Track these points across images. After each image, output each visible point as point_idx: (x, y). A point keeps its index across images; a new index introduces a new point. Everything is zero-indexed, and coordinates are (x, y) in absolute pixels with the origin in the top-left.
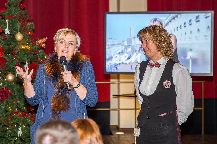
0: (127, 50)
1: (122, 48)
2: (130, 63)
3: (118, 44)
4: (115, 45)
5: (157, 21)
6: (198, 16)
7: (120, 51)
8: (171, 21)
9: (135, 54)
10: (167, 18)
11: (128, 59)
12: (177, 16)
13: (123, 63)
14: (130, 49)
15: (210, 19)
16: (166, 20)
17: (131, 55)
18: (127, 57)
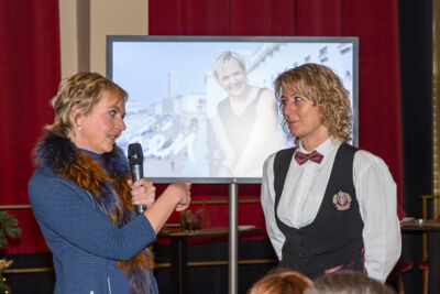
0: (161, 126)
1: (150, 121)
2: (168, 157)
3: (141, 112)
4: (133, 113)
5: (232, 60)
6: (325, 48)
7: (146, 128)
8: (263, 60)
9: (181, 136)
10: (256, 52)
11: (165, 146)
12: (277, 49)
13: (153, 156)
14: (168, 125)
15: (350, 54)
16: (253, 55)
17: (171, 138)
18: (162, 144)
